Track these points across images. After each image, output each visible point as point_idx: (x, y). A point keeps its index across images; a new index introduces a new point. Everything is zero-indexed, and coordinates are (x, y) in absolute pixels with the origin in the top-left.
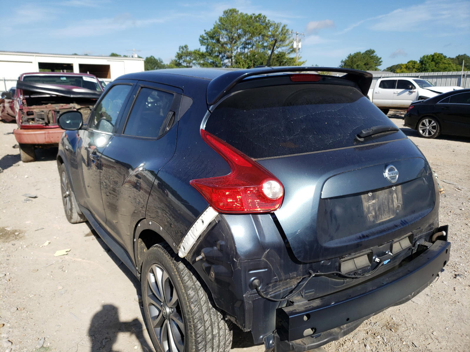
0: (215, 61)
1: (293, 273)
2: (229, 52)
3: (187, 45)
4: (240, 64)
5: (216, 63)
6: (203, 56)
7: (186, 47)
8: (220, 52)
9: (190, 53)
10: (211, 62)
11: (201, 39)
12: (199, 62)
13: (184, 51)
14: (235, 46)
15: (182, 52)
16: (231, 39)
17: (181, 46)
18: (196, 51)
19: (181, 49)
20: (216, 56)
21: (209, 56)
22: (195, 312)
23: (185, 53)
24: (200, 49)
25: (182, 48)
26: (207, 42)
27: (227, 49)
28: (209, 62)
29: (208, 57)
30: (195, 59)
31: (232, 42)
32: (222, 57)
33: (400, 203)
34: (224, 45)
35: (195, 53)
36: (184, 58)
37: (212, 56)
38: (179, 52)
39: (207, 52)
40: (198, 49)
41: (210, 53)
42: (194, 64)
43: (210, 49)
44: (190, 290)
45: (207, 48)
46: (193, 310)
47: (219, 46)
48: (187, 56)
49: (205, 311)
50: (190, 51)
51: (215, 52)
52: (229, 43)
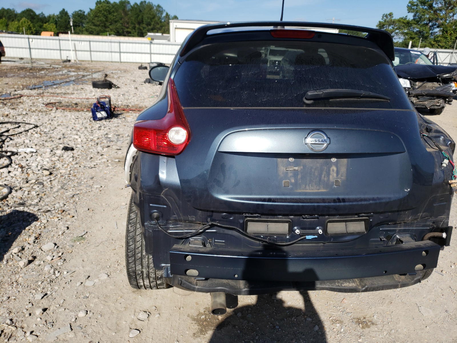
0: (423, 29)
1: (192, 216)
2: (441, 19)
3: (392, 13)
4: (447, 33)
5: (424, 32)
6: (408, 24)
7: (391, 15)
8: (431, 19)
9: (394, 22)
10: (417, 31)
11: (410, 5)
12: (403, 31)
13: (387, 20)
14: (450, 13)
15: (385, 21)
16: (448, 4)
17: (386, 14)
18: (402, 18)
19: (385, 18)
20: (424, 24)
21: (416, 24)
22: (130, 232)
23: (388, 22)
24: (406, 16)
25: (386, 16)
26: (417, 8)
27: (441, 16)
28: (415, 31)
29: (414, 26)
30: (399, 28)
31: (448, 8)
32: (432, 26)
33: (341, 179)
34: (438, 12)
35: (399, 21)
36: (386, 27)
37: (419, 25)
38: (381, 20)
39: (414, 19)
40: (405, 17)
41: (417, 21)
42: (397, 33)
43: (418, 16)
44: (133, 213)
45: (415, 16)
46: (129, 229)
47: (431, 12)
48: (389, 25)
49: (139, 233)
50: (395, 19)
51: (424, 20)
52: (443, 9)
